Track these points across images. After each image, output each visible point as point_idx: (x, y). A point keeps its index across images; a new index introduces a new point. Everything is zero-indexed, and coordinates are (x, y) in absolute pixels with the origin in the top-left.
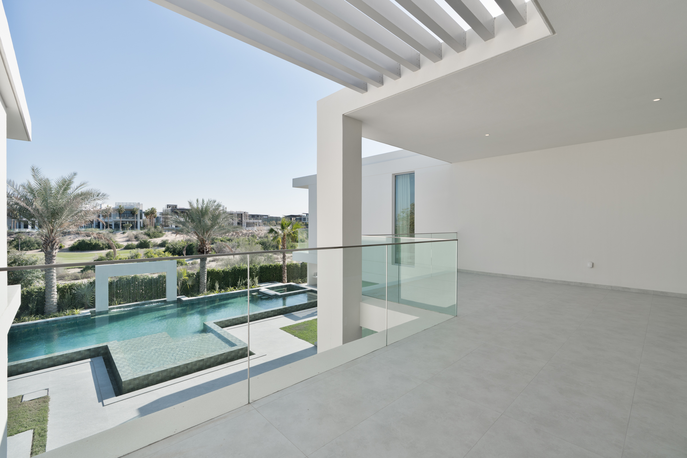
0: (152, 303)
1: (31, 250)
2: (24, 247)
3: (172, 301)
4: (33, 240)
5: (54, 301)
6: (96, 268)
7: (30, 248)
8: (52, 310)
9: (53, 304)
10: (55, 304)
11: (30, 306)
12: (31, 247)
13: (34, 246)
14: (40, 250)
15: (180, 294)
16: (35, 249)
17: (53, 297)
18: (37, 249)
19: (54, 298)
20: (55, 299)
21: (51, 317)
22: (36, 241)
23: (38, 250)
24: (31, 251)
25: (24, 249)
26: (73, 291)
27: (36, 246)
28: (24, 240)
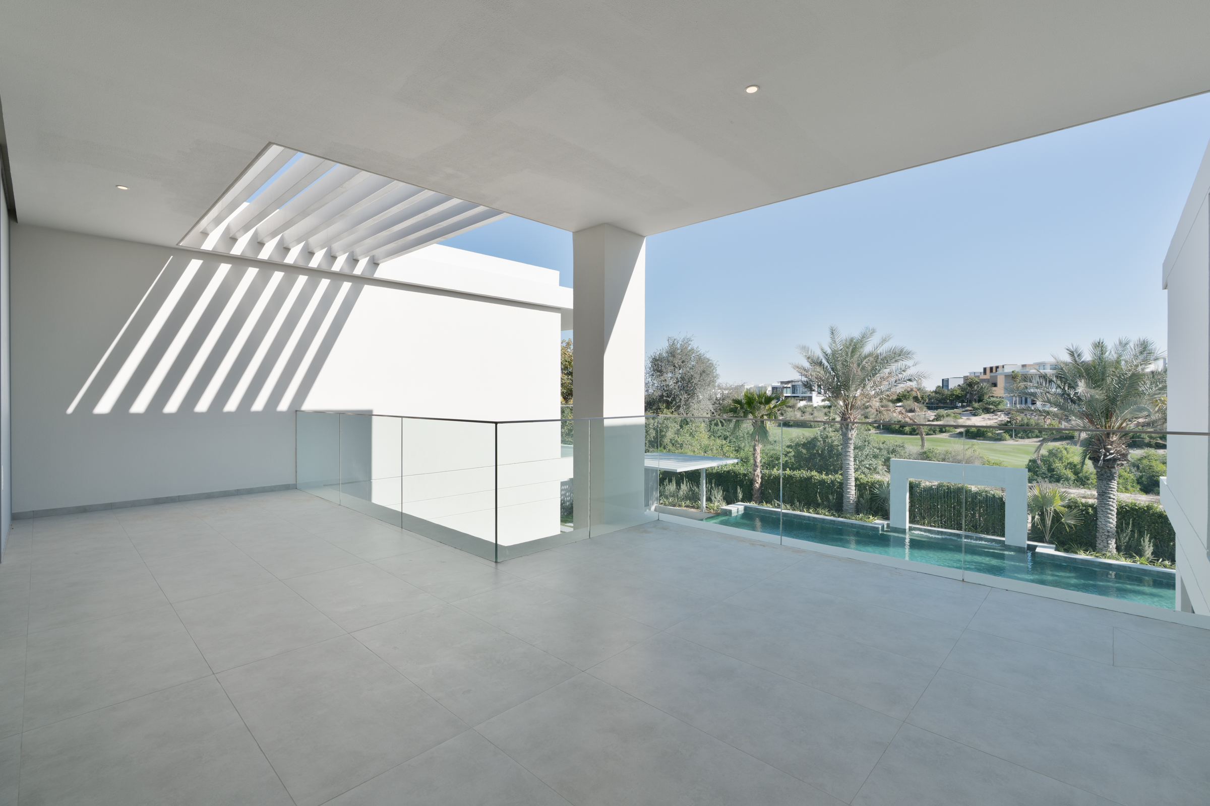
0: (981, 539)
1: (1029, 438)
2: (1020, 433)
3: (1016, 547)
4: (1034, 423)
5: (851, 498)
6: (891, 462)
7: (1027, 435)
8: (848, 509)
9: (850, 501)
10: (852, 502)
11: (831, 497)
12: (1029, 433)
13: (1033, 432)
14: (1041, 439)
15: (1047, 540)
16: (1035, 437)
17: (850, 492)
18: (1037, 437)
19: (851, 494)
20: (852, 496)
21: (842, 517)
22: (1037, 424)
23: (1039, 439)
24: (1029, 440)
25: (1020, 435)
26: (876, 491)
27: (1037, 431)
28: (1019, 421)
